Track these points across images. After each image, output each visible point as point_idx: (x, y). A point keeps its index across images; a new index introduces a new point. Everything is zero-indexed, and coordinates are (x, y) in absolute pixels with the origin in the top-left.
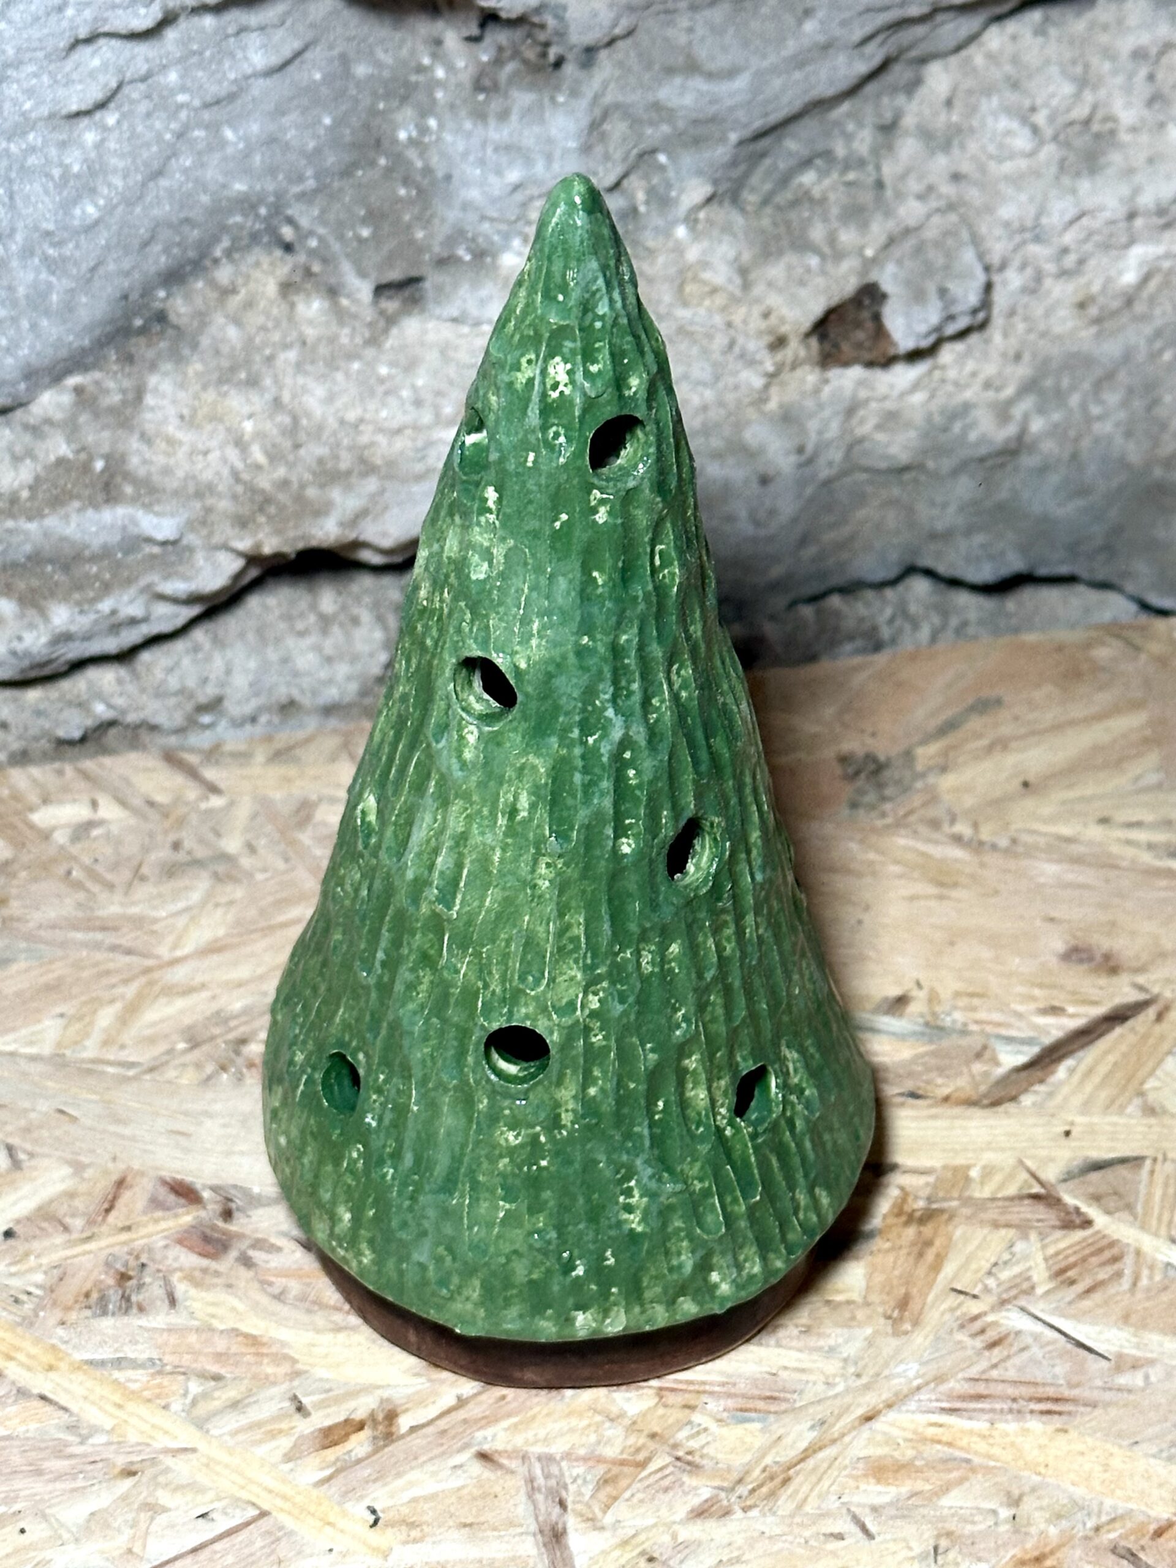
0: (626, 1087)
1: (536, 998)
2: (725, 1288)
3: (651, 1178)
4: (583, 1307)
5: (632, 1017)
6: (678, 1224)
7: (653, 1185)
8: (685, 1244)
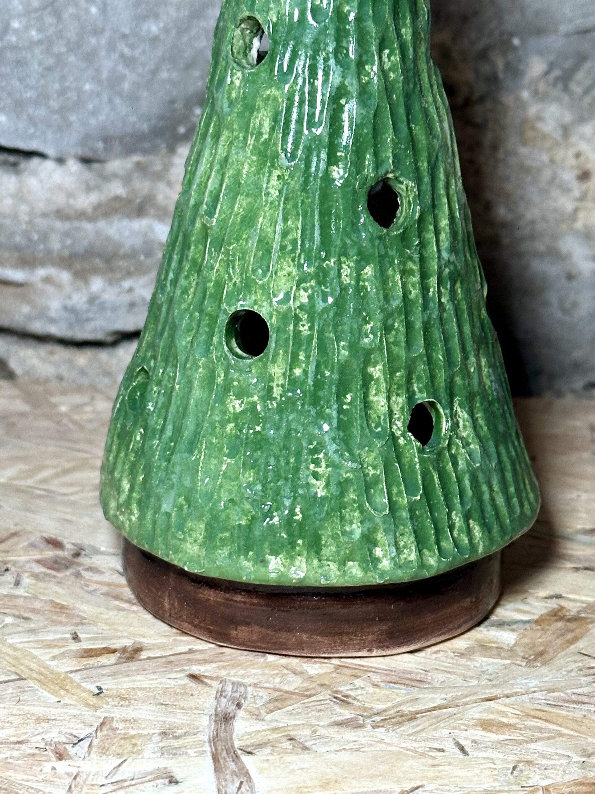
0: (323, 376)
1: (262, 287)
2: (386, 564)
3: (336, 451)
4: (275, 553)
5: (331, 314)
6: (352, 496)
7: (336, 458)
8: (357, 514)
